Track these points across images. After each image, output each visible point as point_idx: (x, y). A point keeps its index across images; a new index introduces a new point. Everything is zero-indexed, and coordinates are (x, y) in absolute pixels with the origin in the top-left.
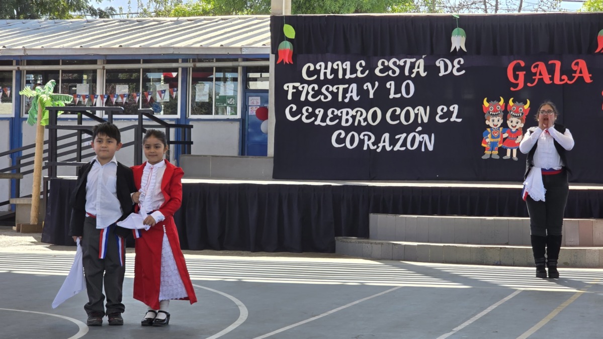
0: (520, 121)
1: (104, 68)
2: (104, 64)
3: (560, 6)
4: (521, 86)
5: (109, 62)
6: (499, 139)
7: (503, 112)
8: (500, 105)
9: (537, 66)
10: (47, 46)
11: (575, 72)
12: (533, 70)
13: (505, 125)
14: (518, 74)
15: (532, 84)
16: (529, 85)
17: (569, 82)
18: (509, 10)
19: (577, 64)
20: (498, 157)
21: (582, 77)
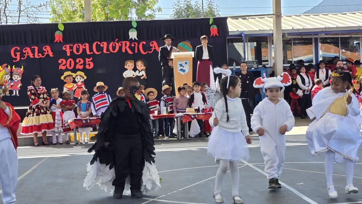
0: (19, 76)
3: (38, 20)
4: (18, 59)
6: (9, 86)
7: (10, 72)
8: (8, 69)
9: (26, 49)
11: (45, 52)
12: (24, 52)
13: (11, 79)
14: (17, 54)
15: (24, 58)
16: (22, 59)
17: (42, 57)
18: (13, 23)
19: (46, 48)
20: (9, 95)
21: (48, 54)
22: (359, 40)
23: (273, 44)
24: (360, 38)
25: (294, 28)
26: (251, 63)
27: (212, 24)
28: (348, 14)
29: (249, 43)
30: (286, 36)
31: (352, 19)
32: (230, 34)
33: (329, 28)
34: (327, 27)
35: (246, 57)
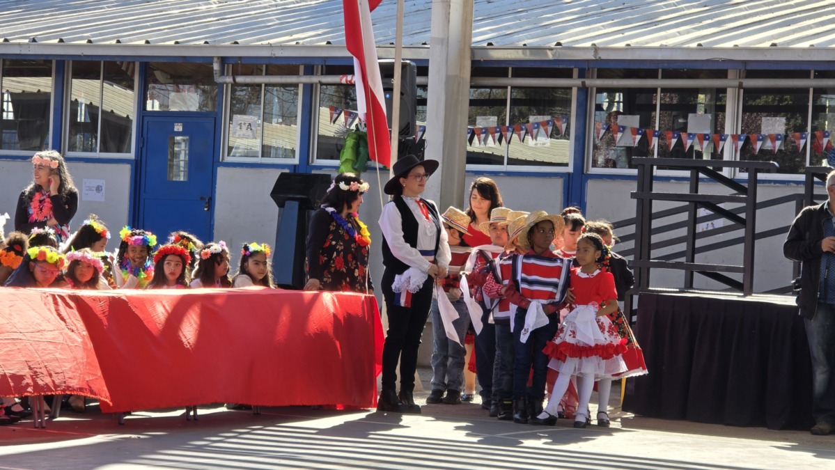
1: (740, 86)
2: (740, 78)
5: (752, 74)
10: (637, 43)
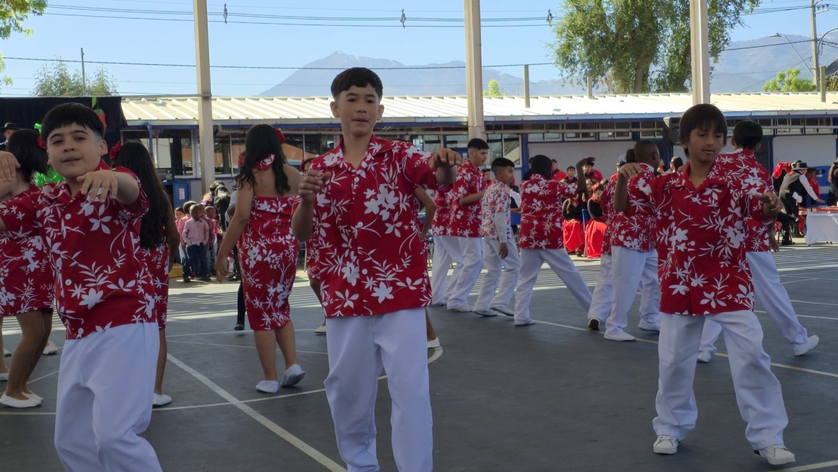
22: (332, 139)
23: (199, 142)
24: (334, 137)
25: (232, 118)
26: (163, 172)
27: (96, 107)
28: (316, 99)
29: (161, 141)
30: (220, 129)
31: (321, 108)
32: (129, 124)
33: (286, 119)
34: (283, 117)
35: (156, 162)
